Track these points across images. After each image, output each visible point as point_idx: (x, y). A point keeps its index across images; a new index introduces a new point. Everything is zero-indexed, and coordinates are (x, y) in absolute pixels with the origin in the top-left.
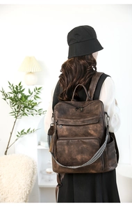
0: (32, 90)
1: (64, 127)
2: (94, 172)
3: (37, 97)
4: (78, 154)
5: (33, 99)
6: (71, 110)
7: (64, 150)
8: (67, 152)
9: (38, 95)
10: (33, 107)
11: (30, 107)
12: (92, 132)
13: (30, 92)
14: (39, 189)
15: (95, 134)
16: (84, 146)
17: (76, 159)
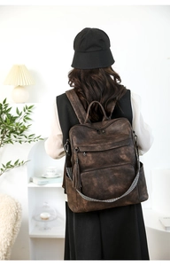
0: (21, 110)
1: (89, 155)
2: (129, 203)
3: (28, 118)
4: (109, 185)
5: (22, 121)
6: (89, 133)
7: (92, 183)
8: (96, 184)
9: (28, 116)
10: (22, 132)
11: (19, 132)
12: (125, 157)
13: (18, 112)
14: (30, 241)
15: (128, 159)
16: (116, 174)
17: (108, 191)
